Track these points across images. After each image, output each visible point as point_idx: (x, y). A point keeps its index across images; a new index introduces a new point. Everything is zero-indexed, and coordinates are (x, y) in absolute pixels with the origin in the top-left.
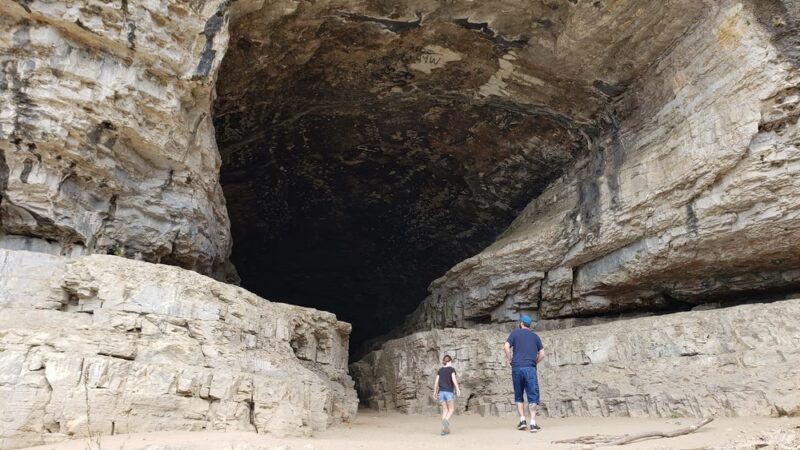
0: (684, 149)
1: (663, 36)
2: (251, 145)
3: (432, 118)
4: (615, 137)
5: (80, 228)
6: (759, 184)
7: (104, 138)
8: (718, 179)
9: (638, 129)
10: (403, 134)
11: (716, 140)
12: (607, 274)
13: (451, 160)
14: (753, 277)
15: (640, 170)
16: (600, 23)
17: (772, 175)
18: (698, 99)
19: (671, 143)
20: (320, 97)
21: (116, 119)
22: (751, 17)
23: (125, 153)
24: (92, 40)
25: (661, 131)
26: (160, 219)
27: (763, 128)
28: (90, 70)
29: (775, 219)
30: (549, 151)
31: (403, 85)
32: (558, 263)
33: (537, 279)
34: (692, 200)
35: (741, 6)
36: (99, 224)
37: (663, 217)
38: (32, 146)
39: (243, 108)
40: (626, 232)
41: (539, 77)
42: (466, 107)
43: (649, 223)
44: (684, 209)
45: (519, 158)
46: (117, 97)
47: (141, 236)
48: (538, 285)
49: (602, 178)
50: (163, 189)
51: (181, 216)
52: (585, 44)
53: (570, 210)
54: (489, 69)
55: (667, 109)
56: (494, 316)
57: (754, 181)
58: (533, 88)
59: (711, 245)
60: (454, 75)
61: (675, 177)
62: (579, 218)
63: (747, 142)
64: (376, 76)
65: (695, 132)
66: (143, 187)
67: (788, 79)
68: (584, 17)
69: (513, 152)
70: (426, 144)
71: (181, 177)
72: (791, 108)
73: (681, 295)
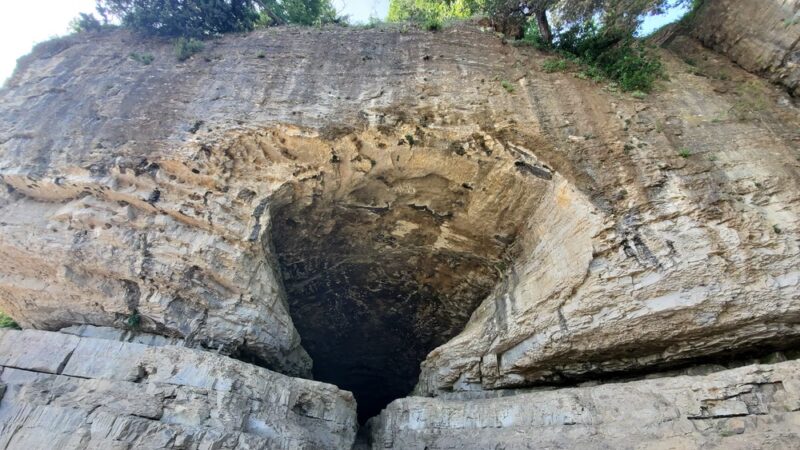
0: (550, 274)
1: (526, 205)
2: (315, 281)
3: (413, 263)
4: (513, 269)
5: (181, 329)
6: (601, 294)
7: (196, 275)
8: (574, 292)
9: (524, 263)
10: (400, 273)
11: (568, 266)
12: (517, 358)
13: (429, 287)
14: (617, 361)
15: (526, 288)
16: (488, 201)
17: (609, 287)
18: (554, 241)
19: (543, 270)
20: (348, 253)
21: (201, 264)
22: (574, 187)
23: (211, 284)
24: (190, 221)
25: (537, 263)
26: (236, 323)
27: (596, 255)
28: (187, 237)
29: (618, 319)
30: (481, 279)
31: (391, 244)
32: (487, 351)
33: (476, 362)
34: (560, 307)
35: (566, 181)
36: (196, 326)
37: (544, 319)
38: (152, 281)
39: (303, 260)
40: (523, 329)
41: (464, 235)
42: (430, 255)
43: (536, 323)
44: (556, 313)
45: (466, 285)
46: (201, 252)
47: (223, 334)
48: (477, 365)
49: (507, 295)
50: (237, 305)
51: (248, 322)
52: (483, 213)
53: (490, 316)
54: (437, 234)
55: (538, 249)
56: (455, 387)
57: (598, 292)
58: (463, 242)
59: (579, 338)
60: (418, 238)
61: (548, 292)
62: (495, 321)
63: (587, 266)
64: (375, 240)
65: (555, 262)
66: (224, 304)
67: (606, 223)
68: (479, 198)
69: (461, 281)
70: (414, 278)
71: (247, 298)
72: (612, 241)
73: (568, 374)
